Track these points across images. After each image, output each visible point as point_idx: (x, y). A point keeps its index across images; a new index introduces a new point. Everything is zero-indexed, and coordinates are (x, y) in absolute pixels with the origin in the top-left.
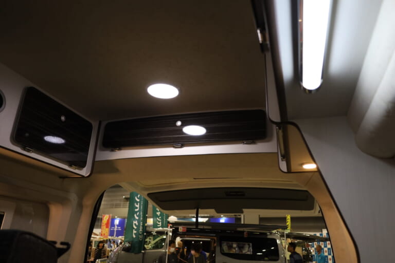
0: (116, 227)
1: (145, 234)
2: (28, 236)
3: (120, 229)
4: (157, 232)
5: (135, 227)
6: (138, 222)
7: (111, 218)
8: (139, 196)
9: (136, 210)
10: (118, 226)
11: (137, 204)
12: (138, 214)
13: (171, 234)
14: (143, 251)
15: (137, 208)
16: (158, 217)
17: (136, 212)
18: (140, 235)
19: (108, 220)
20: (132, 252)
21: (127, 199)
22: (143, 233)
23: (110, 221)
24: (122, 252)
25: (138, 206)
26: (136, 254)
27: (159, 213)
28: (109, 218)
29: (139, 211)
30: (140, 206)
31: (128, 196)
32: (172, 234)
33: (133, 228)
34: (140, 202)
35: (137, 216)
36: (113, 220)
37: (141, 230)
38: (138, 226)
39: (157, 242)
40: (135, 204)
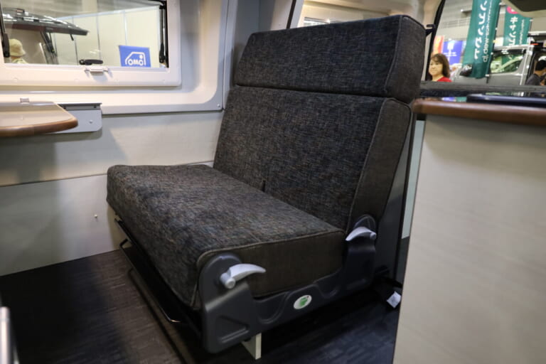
0: (450, 53)
1: (492, 53)
2: (407, 18)
3: (454, 54)
4: (510, 51)
5: (478, 46)
6: (482, 39)
7: (443, 41)
8: (486, 2)
9: (480, 23)
10: (452, 51)
11: (482, 15)
12: (483, 27)
13: (531, 53)
14: (487, 75)
15: (482, 20)
16: (512, 32)
17: (481, 26)
18: (485, 55)
19: (440, 43)
20: (474, 76)
21: (466, 13)
22: (489, 53)
23: (443, 44)
24: (461, 77)
25: (483, 17)
26: (477, 78)
27: (514, 26)
28: (442, 40)
29: (485, 24)
30: (486, 17)
31: (470, 9)
32: (533, 54)
33: (476, 47)
34: (487, 12)
35: (481, 31)
36: (446, 43)
37: (486, 48)
38: (482, 45)
39: (509, 66)
40: (480, 15)
